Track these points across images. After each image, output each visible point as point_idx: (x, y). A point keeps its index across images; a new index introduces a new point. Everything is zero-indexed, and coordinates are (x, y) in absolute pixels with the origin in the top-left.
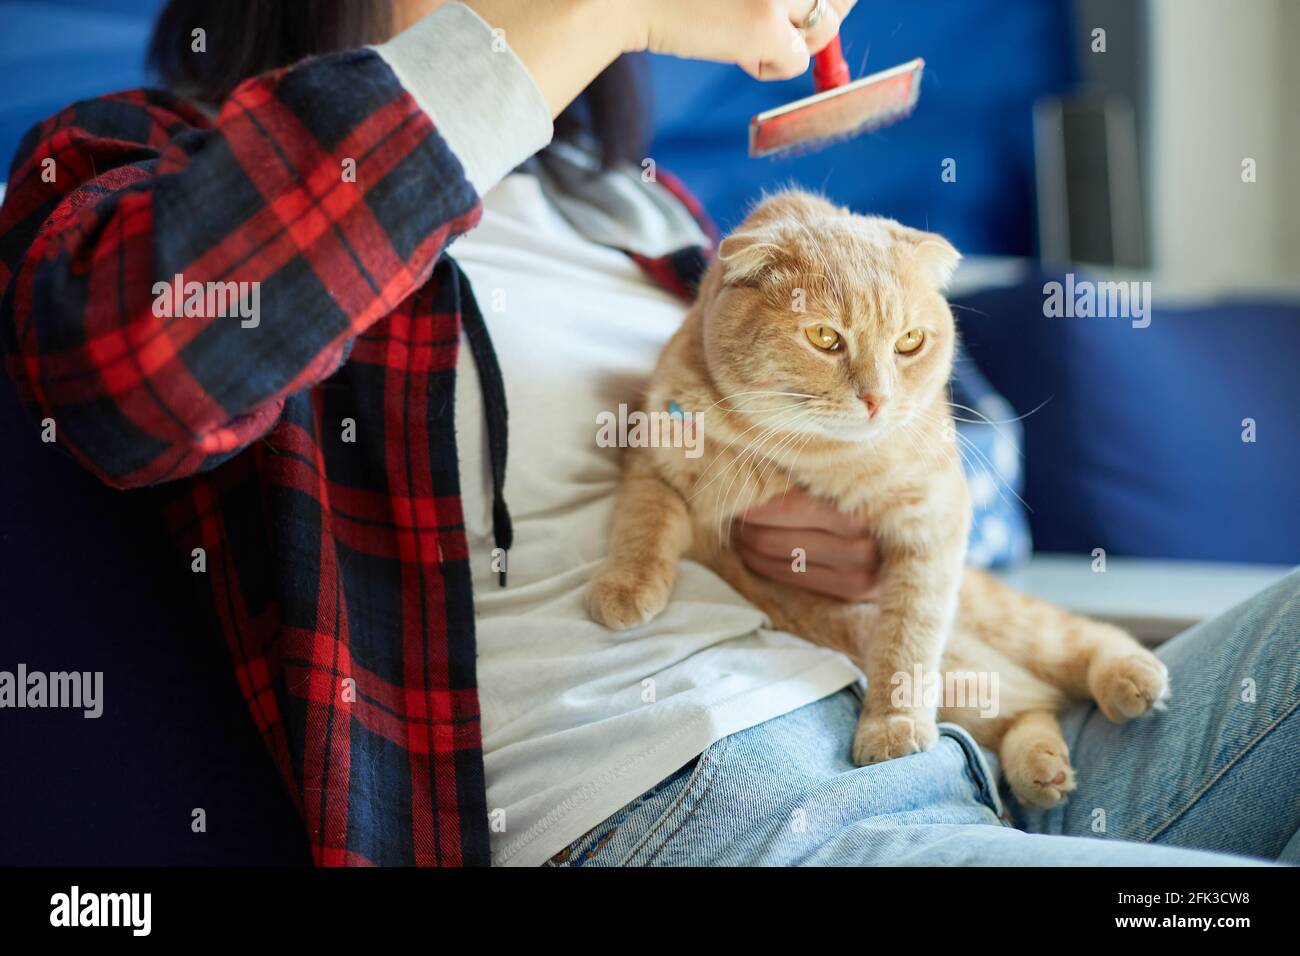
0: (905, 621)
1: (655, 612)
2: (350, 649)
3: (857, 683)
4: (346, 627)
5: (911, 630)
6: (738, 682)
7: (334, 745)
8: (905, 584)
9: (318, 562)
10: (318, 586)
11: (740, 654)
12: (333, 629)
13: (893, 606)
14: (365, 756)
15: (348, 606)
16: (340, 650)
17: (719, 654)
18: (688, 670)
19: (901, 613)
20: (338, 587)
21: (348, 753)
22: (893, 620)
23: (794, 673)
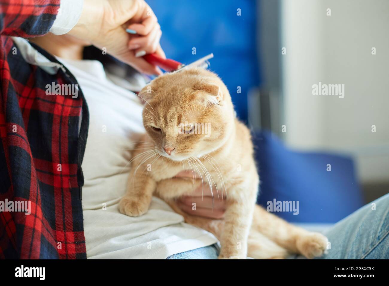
0: (234, 226)
1: (144, 213)
2: (42, 209)
3: (216, 244)
4: (40, 201)
5: (237, 229)
6: (175, 238)
7: (34, 243)
8: (233, 213)
9: (30, 176)
10: (30, 184)
11: (176, 229)
12: (35, 200)
13: (229, 220)
14: (46, 249)
15: (41, 193)
16: (38, 208)
17: (168, 229)
18: (158, 233)
19: (232, 223)
20: (37, 186)
21: (39, 246)
22: (230, 226)
23: (195, 238)
